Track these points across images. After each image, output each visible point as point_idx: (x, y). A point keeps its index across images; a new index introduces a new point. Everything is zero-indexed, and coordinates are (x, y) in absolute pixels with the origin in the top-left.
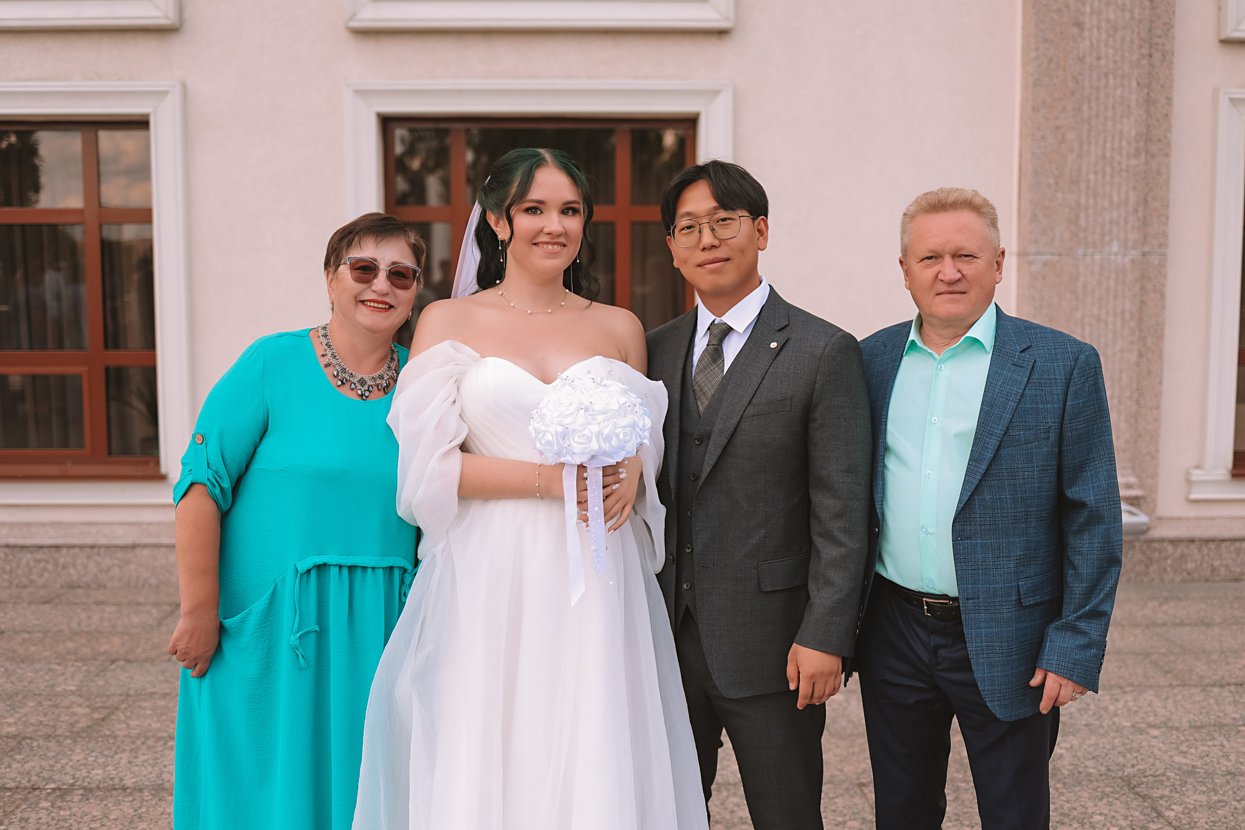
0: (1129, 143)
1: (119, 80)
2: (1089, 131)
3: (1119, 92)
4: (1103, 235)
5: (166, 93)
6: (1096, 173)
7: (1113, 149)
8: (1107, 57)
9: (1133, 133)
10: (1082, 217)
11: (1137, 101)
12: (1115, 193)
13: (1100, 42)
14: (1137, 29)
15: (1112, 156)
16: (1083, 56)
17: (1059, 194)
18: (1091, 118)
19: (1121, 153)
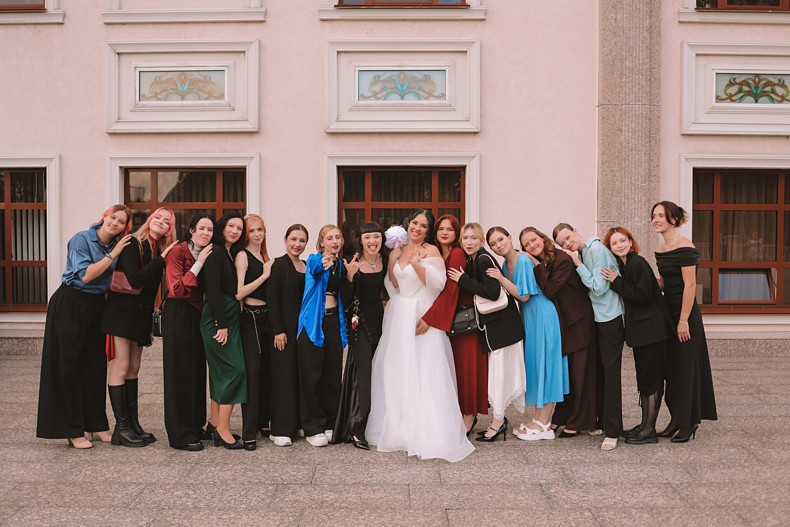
0: (641, 177)
1: (234, 152)
2: (625, 172)
3: (637, 157)
4: (631, 214)
5: (254, 157)
6: (628, 190)
7: (635, 180)
8: (632, 143)
9: (643, 173)
10: (623, 207)
11: (645, 160)
12: (636, 197)
13: (629, 137)
14: (644, 132)
15: (635, 182)
16: (622, 143)
17: (613, 198)
18: (626, 167)
19: (638, 181)
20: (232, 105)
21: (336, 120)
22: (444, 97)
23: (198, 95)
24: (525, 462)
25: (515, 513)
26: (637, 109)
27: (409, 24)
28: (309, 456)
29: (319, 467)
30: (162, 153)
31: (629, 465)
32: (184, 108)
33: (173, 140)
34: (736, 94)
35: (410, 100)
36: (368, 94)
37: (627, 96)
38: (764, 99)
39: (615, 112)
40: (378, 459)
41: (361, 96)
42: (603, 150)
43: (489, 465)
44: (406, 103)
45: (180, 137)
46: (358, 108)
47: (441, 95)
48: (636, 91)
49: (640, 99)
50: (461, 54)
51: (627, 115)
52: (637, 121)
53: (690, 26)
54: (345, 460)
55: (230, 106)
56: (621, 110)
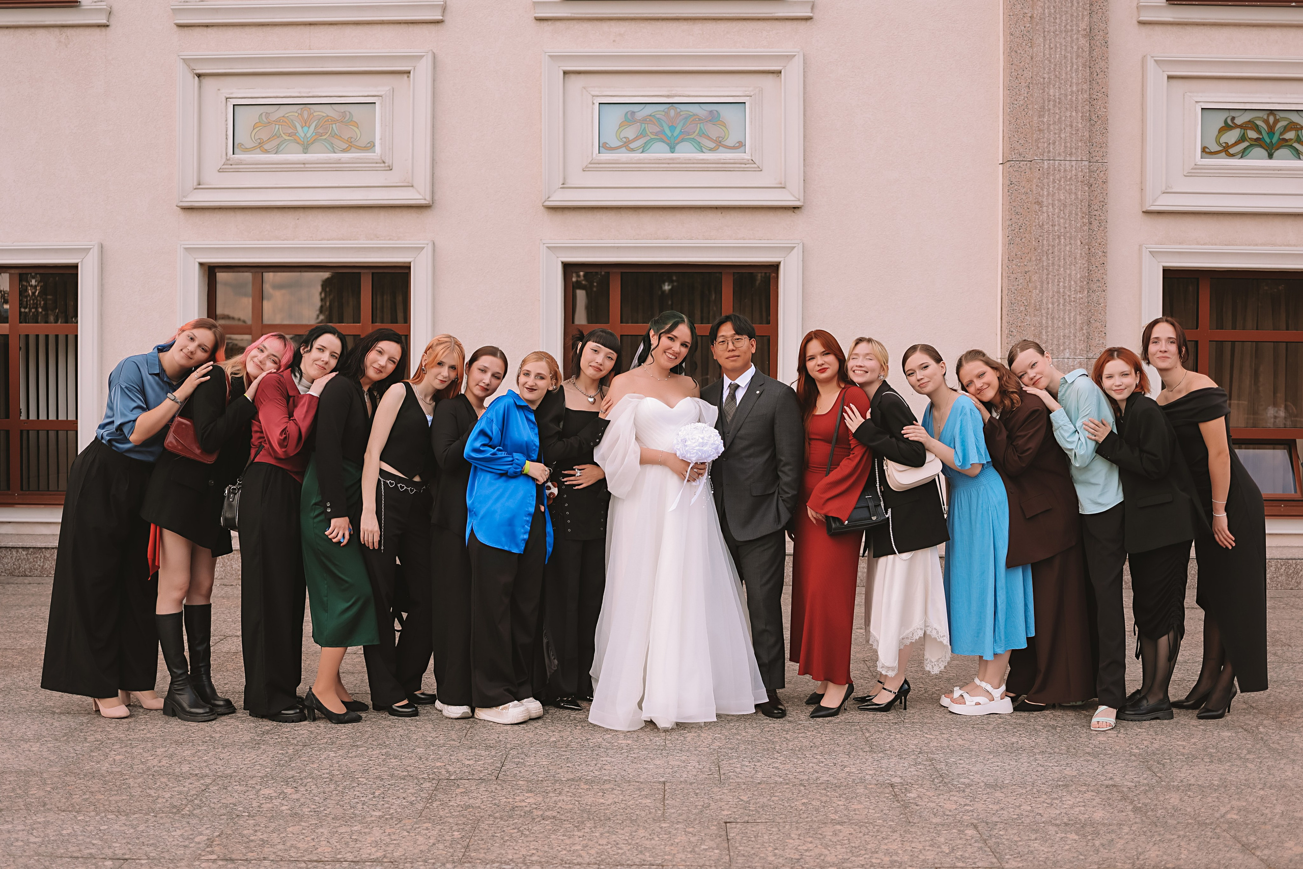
0: (1075, 282)
1: (390, 239)
2: (1048, 274)
3: (1068, 248)
4: (1058, 345)
5: (422, 249)
6: (1053, 304)
7: (1064, 287)
8: (1059, 225)
9: (1079, 276)
10: (1044, 333)
11: (1081, 254)
12: (1067, 316)
13: (1054, 215)
14: (1080, 206)
15: (1064, 292)
16: (1043, 224)
17: (1028, 318)
18: (1049, 266)
19: (1070, 289)
20: (387, 161)
21: (562, 186)
22: (742, 148)
23: (332, 144)
24: (868, 749)
25: (845, 830)
26: (1068, 168)
27: (685, 26)
28: (497, 735)
29: (513, 752)
30: (270, 240)
31: (1047, 755)
32: (307, 166)
33: (289, 219)
34: (1236, 143)
35: (686, 152)
36: (615, 143)
37: (1051, 146)
38: (1284, 151)
39: (1031, 173)
40: (616, 742)
41: (603, 147)
42: (1010, 237)
43: (805, 753)
44: (679, 158)
45: (301, 214)
46: (597, 166)
47: (738, 145)
48: (1066, 137)
49: (1074, 150)
50: (771, 76)
51: (1051, 178)
52: (1068, 188)
53: (1158, 30)
54: (558, 743)
55: (384, 162)
56: (1041, 169)
